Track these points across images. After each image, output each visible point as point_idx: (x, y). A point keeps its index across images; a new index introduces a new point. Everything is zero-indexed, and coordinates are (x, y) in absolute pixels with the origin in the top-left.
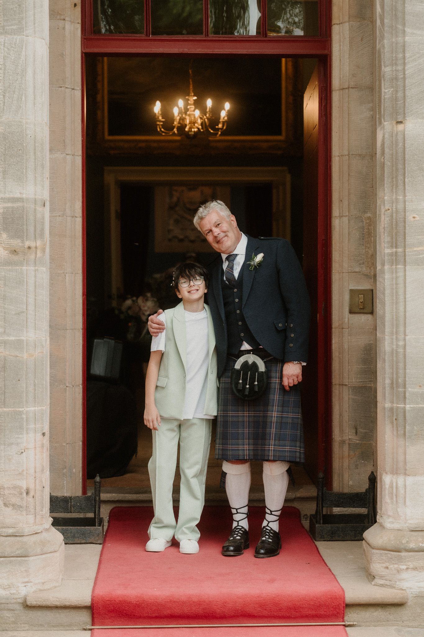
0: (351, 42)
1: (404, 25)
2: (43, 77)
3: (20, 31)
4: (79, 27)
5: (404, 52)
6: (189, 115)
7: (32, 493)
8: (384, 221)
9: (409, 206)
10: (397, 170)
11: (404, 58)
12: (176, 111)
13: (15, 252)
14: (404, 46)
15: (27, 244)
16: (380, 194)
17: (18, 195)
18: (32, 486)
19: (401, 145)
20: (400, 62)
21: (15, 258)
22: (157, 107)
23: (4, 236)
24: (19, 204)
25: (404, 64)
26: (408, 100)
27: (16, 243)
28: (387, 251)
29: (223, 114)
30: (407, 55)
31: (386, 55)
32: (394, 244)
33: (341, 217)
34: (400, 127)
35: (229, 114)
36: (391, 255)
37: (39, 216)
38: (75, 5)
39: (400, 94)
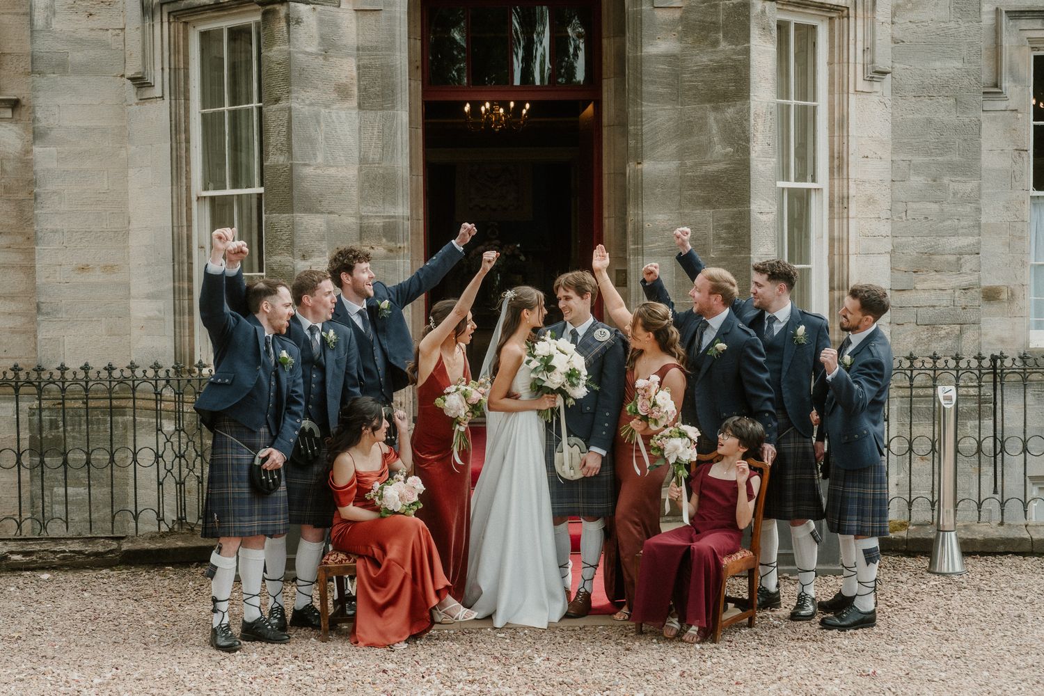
0: (615, 92)
1: (642, 100)
2: (406, 136)
3: (393, 107)
4: (420, 83)
5: (642, 117)
6: (495, 114)
7: (403, 406)
8: (630, 228)
9: (646, 218)
10: (638, 194)
11: (642, 121)
12: (483, 109)
13: (391, 251)
14: (642, 113)
15: (399, 245)
16: (628, 209)
17: (393, 214)
18: (403, 401)
19: (640, 178)
20: (639, 124)
21: (391, 254)
22: (467, 108)
23: (384, 240)
24: (391, 220)
25: (642, 125)
26: (644, 149)
27: (392, 245)
28: (632, 247)
29: (524, 112)
30: (644, 119)
31: (631, 118)
32: (636, 243)
33: (609, 217)
34: (640, 166)
35: (528, 111)
36: (634, 249)
37: (405, 227)
38: (418, 67)
39: (639, 145)
